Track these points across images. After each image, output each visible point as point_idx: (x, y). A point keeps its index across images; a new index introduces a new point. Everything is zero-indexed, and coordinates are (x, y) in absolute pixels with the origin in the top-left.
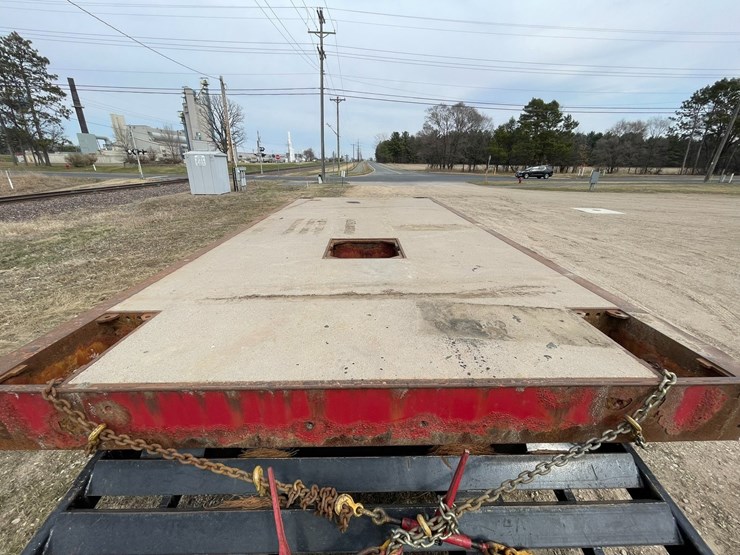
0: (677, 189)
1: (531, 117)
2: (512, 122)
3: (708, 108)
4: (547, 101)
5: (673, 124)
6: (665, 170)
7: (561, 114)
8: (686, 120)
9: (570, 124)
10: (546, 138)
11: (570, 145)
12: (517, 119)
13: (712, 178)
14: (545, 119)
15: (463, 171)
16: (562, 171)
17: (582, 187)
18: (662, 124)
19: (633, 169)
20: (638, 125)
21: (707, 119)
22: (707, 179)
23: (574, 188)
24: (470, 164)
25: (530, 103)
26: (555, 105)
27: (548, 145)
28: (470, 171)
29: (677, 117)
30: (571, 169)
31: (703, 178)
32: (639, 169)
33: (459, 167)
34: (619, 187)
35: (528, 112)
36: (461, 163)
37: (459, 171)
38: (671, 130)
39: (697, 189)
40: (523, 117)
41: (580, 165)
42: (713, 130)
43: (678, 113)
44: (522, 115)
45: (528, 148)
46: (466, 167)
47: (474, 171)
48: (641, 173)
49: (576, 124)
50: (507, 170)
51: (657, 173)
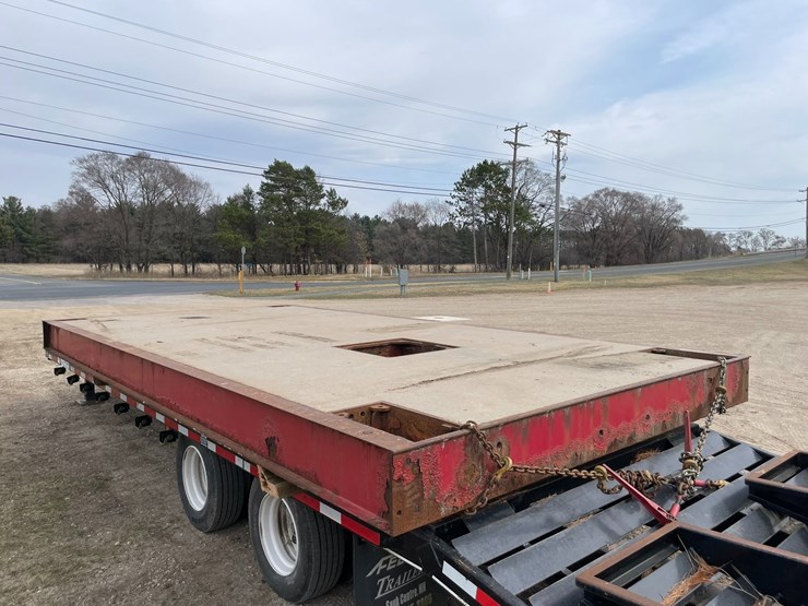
0: (488, 289)
1: (278, 188)
2: (248, 192)
3: (479, 192)
4: (298, 166)
5: (453, 210)
6: (459, 267)
7: (321, 187)
8: (463, 205)
9: (338, 203)
10: (307, 221)
11: (342, 232)
12: (256, 188)
13: (513, 275)
14: (299, 192)
15: (172, 274)
16: (339, 270)
17: (389, 292)
18: (440, 209)
19: (425, 267)
20: (416, 209)
21: (482, 205)
22: (509, 276)
23: (379, 293)
24: (183, 262)
25: (271, 167)
26: (308, 173)
27: (311, 230)
28: (186, 274)
29: (453, 201)
30: (351, 268)
31: (504, 275)
32: (431, 267)
33: (163, 268)
34: (430, 289)
35: (272, 179)
36: (165, 260)
37: (163, 275)
38: (452, 216)
39: (507, 288)
40: (266, 188)
41: (362, 262)
42: (491, 219)
43: (454, 197)
44: (264, 184)
45: (284, 236)
46: (178, 268)
47: (194, 274)
48: (435, 272)
49: (345, 203)
50: (255, 272)
51: (452, 271)
